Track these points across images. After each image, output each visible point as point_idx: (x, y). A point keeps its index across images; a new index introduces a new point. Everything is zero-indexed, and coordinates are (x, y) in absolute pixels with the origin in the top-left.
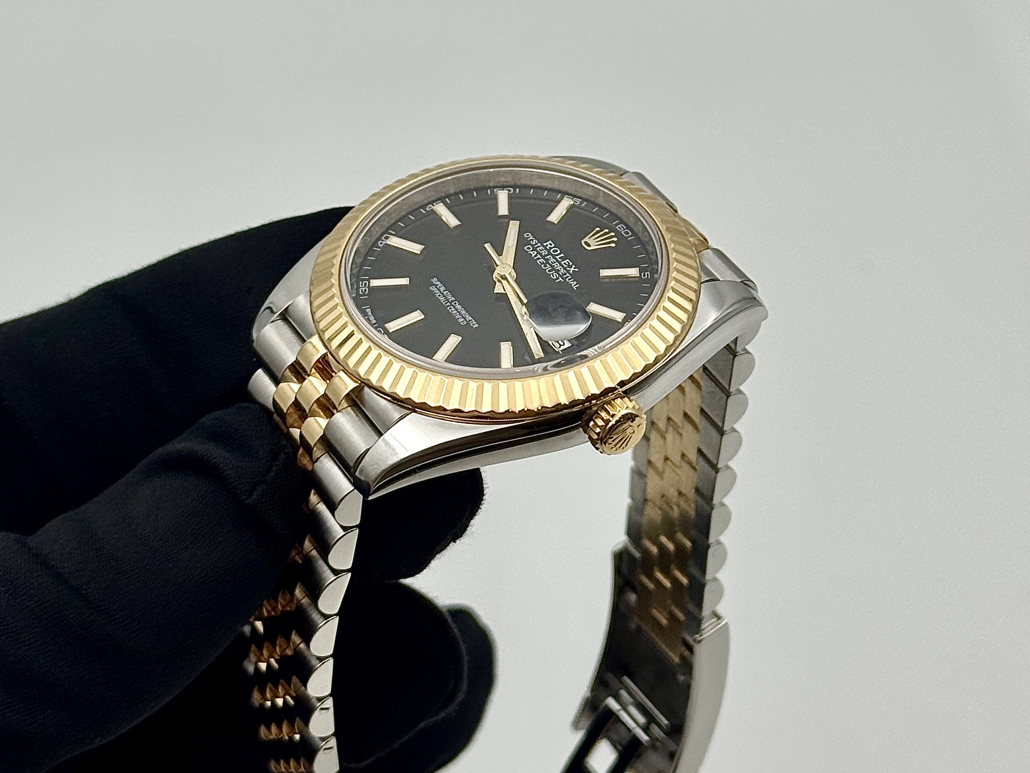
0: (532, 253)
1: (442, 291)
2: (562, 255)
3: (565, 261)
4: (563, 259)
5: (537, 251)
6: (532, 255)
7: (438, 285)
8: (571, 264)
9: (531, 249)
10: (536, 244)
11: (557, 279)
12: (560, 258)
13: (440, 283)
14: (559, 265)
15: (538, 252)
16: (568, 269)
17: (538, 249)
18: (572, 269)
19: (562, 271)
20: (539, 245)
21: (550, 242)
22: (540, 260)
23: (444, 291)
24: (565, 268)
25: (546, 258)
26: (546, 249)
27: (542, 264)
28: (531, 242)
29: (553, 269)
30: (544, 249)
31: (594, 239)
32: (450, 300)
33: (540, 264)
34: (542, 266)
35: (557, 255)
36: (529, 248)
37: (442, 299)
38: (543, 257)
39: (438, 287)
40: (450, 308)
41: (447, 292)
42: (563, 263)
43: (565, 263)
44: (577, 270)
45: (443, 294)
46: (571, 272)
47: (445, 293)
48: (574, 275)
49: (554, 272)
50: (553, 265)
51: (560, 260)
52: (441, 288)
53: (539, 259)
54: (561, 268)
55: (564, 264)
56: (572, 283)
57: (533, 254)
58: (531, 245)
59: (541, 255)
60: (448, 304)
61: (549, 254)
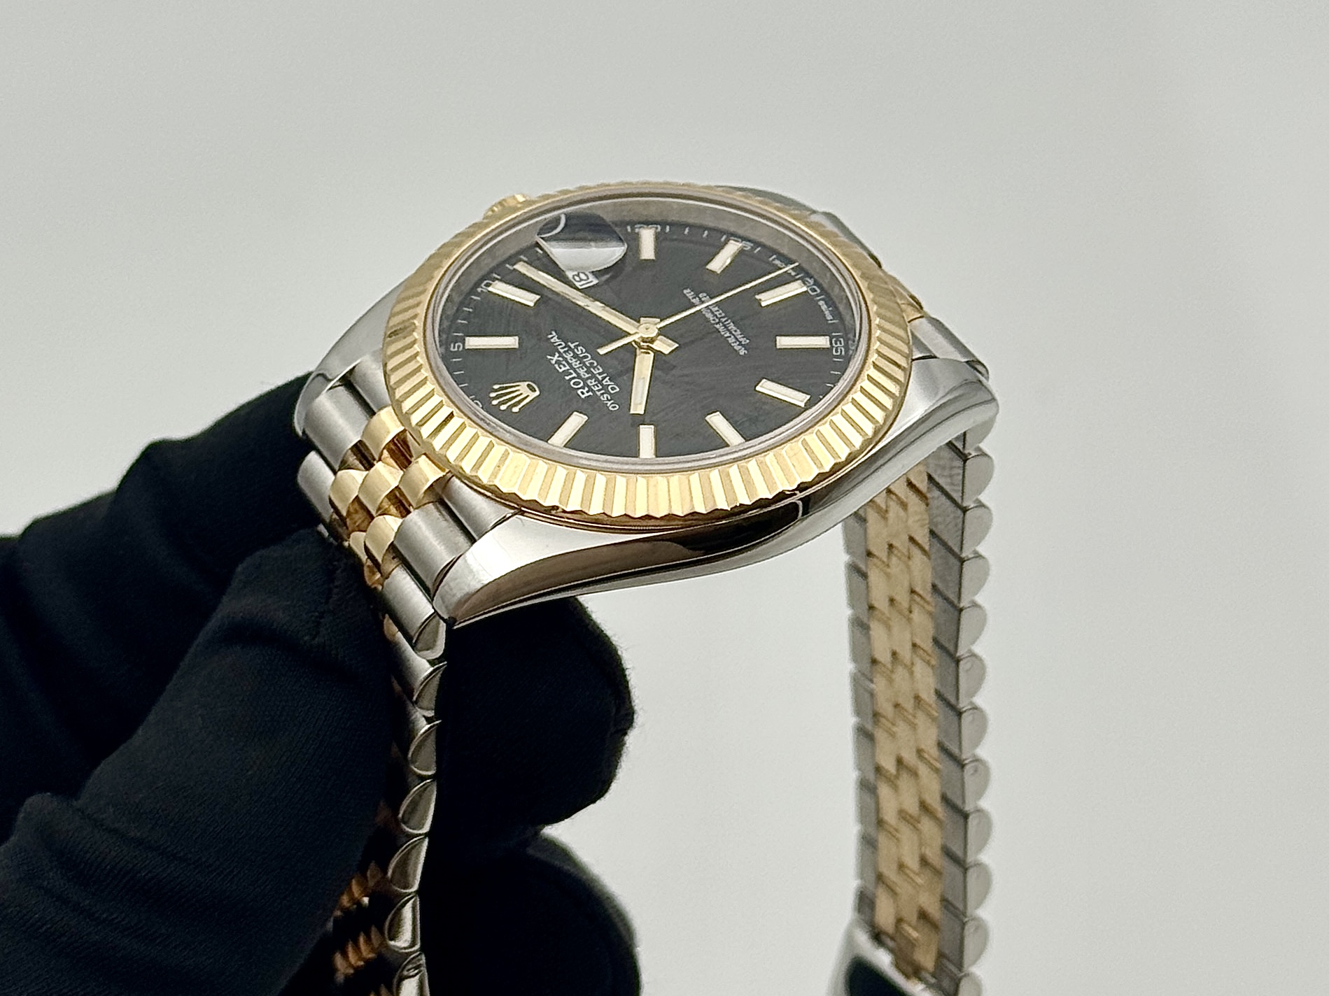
0: (609, 383)
1: (732, 337)
2: (567, 378)
3: (563, 369)
4: (567, 373)
5: (602, 385)
6: (609, 379)
7: (738, 345)
8: (556, 366)
9: (610, 387)
10: (602, 394)
11: (576, 347)
12: (571, 374)
13: (735, 348)
14: (573, 364)
15: (600, 382)
16: (561, 359)
17: (601, 387)
18: (556, 358)
19: (568, 357)
20: (598, 393)
21: (583, 396)
22: (598, 372)
23: (730, 337)
24: (566, 360)
25: (590, 375)
26: (588, 386)
27: (596, 367)
28: (609, 398)
29: (581, 360)
30: (593, 387)
31: (521, 394)
32: (721, 324)
33: (599, 367)
34: (595, 364)
35: (574, 378)
36: (613, 389)
37: (732, 326)
38: (593, 376)
39: (738, 343)
40: (720, 314)
41: (726, 336)
42: (568, 367)
43: (565, 366)
44: (549, 357)
45: (731, 333)
46: (557, 355)
47: (728, 334)
48: (553, 350)
49: (581, 356)
50: (581, 365)
51: (571, 371)
52: (734, 340)
53: (600, 374)
54: (571, 360)
55: (566, 364)
56: (557, 340)
57: (606, 381)
58: (610, 394)
59: (597, 380)
60: (723, 320)
61: (585, 381)
